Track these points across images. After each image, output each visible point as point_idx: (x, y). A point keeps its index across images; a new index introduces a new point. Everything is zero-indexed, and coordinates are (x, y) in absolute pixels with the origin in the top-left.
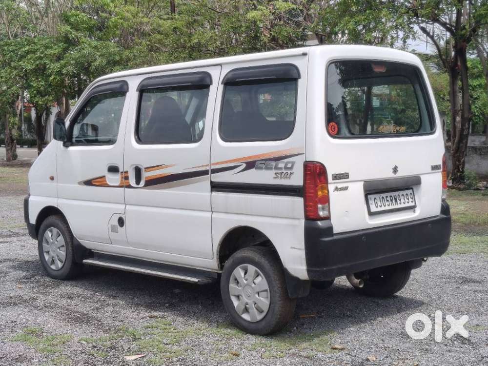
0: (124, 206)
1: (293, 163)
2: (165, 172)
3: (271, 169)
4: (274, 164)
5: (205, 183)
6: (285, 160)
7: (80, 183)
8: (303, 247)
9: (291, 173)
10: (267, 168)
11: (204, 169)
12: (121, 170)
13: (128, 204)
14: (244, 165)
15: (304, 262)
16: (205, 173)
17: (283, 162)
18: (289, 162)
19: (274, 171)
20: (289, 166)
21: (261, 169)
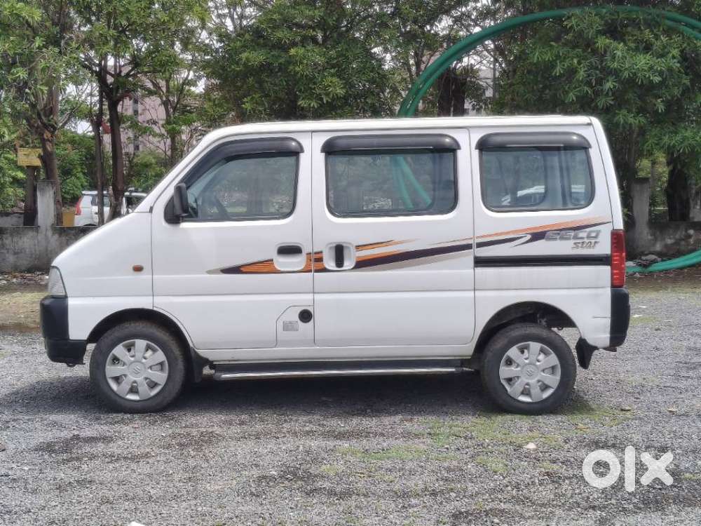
0: (312, 295)
1: (598, 233)
3: (569, 239)
4: (572, 233)
6: (588, 230)
8: (609, 314)
9: (596, 242)
10: (562, 238)
12: (305, 250)
13: (316, 293)
14: (529, 237)
15: (609, 329)
17: (586, 231)
18: (594, 231)
19: (572, 242)
20: (593, 235)
21: (555, 239)
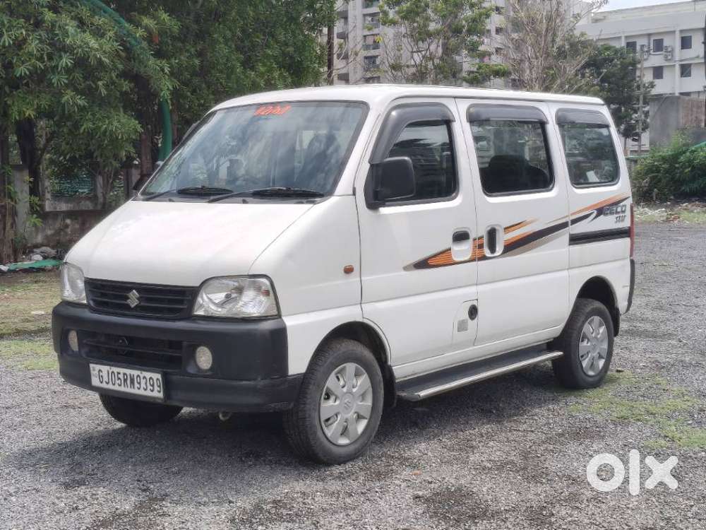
2: (526, 231)
4: (615, 208)
5: (564, 236)
7: (406, 268)
9: (625, 216)
10: (610, 213)
11: (564, 221)
16: (564, 225)
17: (620, 206)
20: (624, 209)
21: (607, 214)
